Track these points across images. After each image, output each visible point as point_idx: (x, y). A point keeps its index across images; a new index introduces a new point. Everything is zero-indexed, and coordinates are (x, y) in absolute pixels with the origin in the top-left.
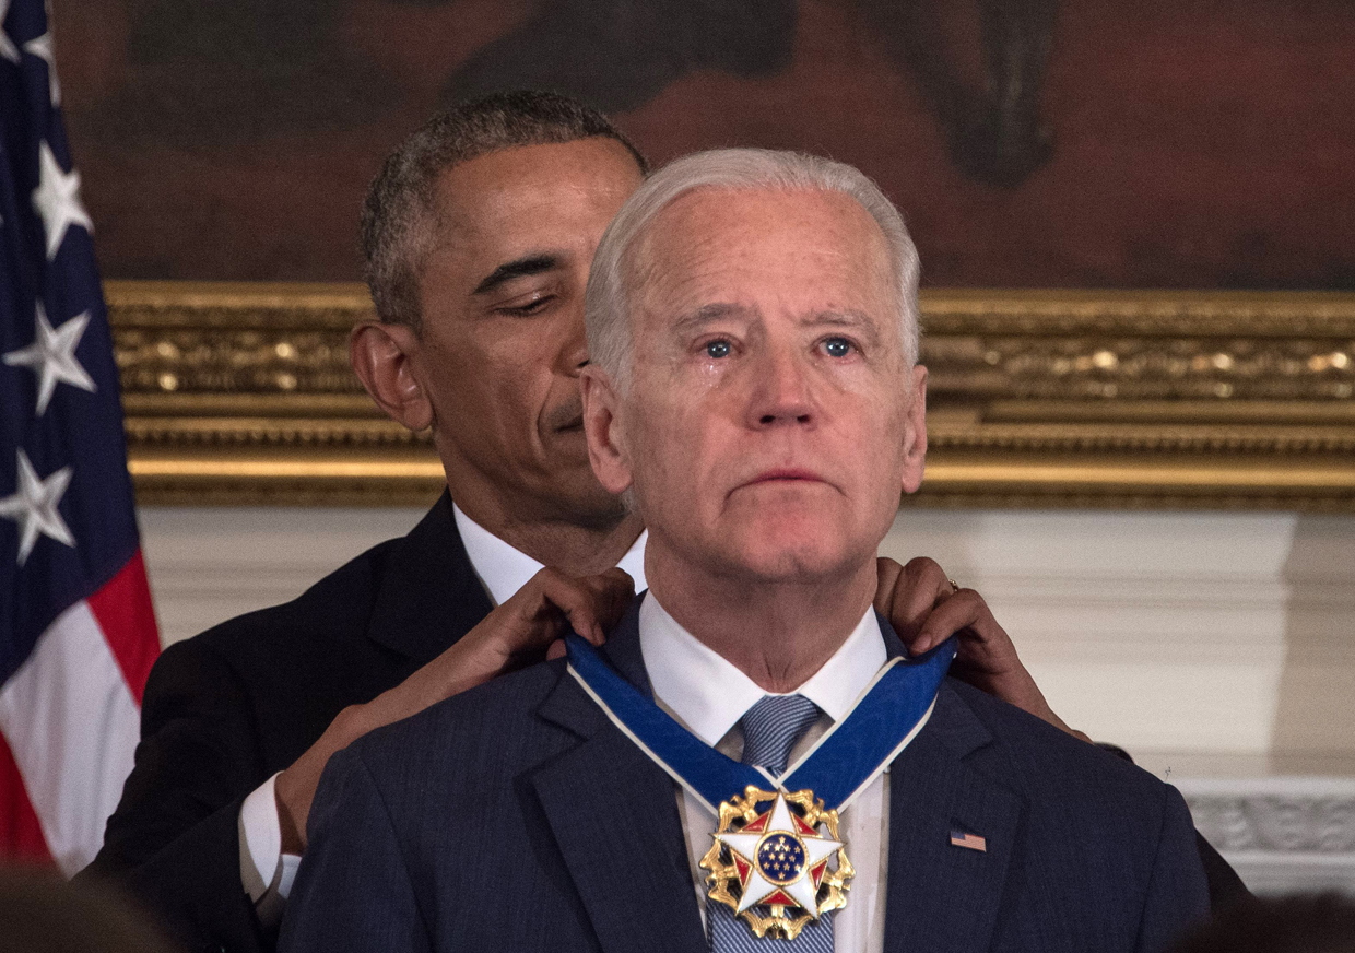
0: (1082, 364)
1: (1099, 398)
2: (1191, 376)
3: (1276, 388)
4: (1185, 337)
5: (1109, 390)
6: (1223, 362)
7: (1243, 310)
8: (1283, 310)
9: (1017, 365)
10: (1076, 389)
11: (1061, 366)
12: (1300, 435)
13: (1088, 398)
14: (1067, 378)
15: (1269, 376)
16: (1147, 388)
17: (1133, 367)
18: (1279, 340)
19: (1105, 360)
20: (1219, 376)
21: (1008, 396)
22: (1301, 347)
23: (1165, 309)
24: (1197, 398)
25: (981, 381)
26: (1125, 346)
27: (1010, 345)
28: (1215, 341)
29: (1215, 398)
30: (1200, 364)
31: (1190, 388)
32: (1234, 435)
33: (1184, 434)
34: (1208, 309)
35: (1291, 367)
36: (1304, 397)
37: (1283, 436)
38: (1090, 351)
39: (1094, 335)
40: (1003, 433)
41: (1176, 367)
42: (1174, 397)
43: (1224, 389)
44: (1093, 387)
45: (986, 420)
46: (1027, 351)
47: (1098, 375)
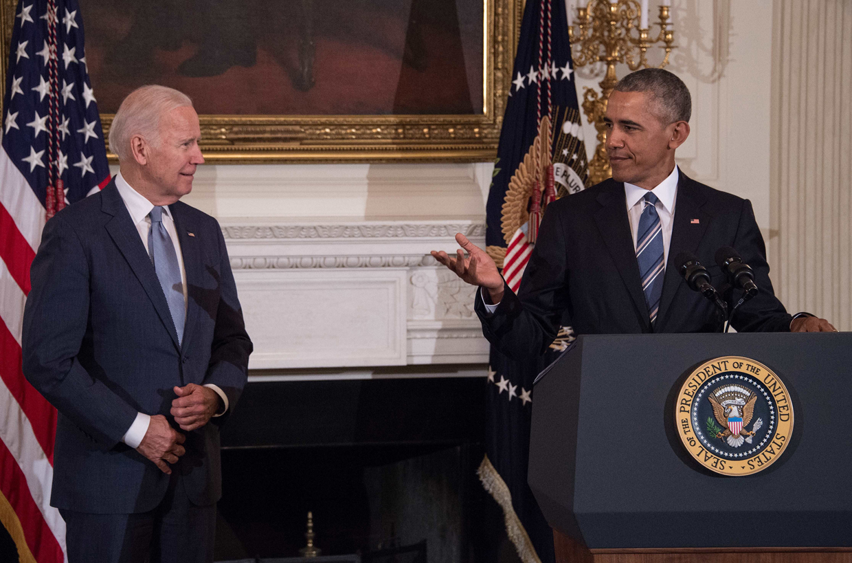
0: (323, 131)
1: (326, 139)
2: (347, 134)
3: (365, 136)
4: (345, 125)
5: (329, 137)
6: (354, 131)
7: (358, 119)
8: (367, 119)
9: (307, 132)
10: (321, 137)
11: (318, 132)
12: (371, 147)
13: (323, 139)
14: (319, 134)
15: (364, 134)
16: (337, 137)
17: (334, 132)
18: (366, 126)
19: (328, 130)
20: (353, 134)
21: (307, 139)
22: (371, 127)
23: (340, 119)
24: (348, 139)
25: (300, 135)
26: (332, 127)
27: (306, 127)
28: (351, 126)
29: (352, 139)
30: (348, 131)
31: (346, 137)
32: (356, 147)
33: (345, 147)
34: (350, 119)
35: (368, 132)
36: (371, 139)
37: (367, 147)
38: (324, 129)
39: (325, 125)
40: (305, 147)
41: (343, 132)
42: (343, 139)
43: (354, 137)
44: (325, 137)
45: (301, 144)
46: (310, 128)
47: (326, 134)
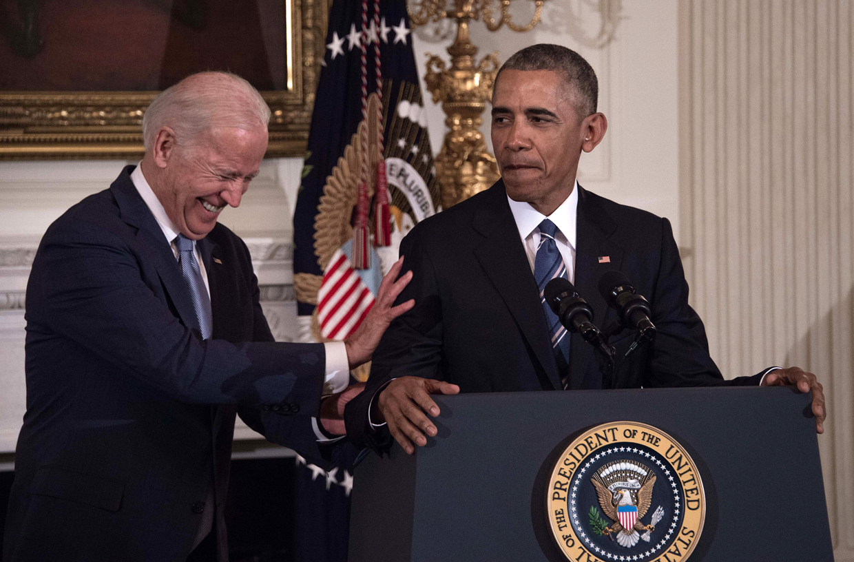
0: (57, 115)
1: (62, 125)
2: (92, 118)
3: (119, 121)
4: (90, 106)
5: (66, 123)
6: (102, 114)
7: (108, 97)
8: (121, 97)
9: (35, 115)
10: (56, 122)
11: (50, 115)
12: (127, 136)
13: (58, 126)
14: (51, 119)
15: (117, 118)
16: (78, 122)
17: (73, 116)
18: (120, 107)
19: (64, 113)
20: (101, 118)
21: (33, 125)
22: (127, 109)
23: (83, 97)
24: (94, 125)
25: (24, 120)
26: (70, 109)
27: (33, 109)
28: (99, 107)
29: (100, 125)
30: (95, 114)
31: (91, 122)
32: (106, 136)
33: (90, 136)
34: (97, 97)
35: (124, 115)
36: (128, 124)
37: (121, 136)
38: (60, 111)
39: (60, 106)
40: (32, 137)
41: (87, 115)
42: (87, 125)
43: (103, 122)
44: (60, 122)
45: (25, 133)
46: (39, 111)
47: (62, 118)
